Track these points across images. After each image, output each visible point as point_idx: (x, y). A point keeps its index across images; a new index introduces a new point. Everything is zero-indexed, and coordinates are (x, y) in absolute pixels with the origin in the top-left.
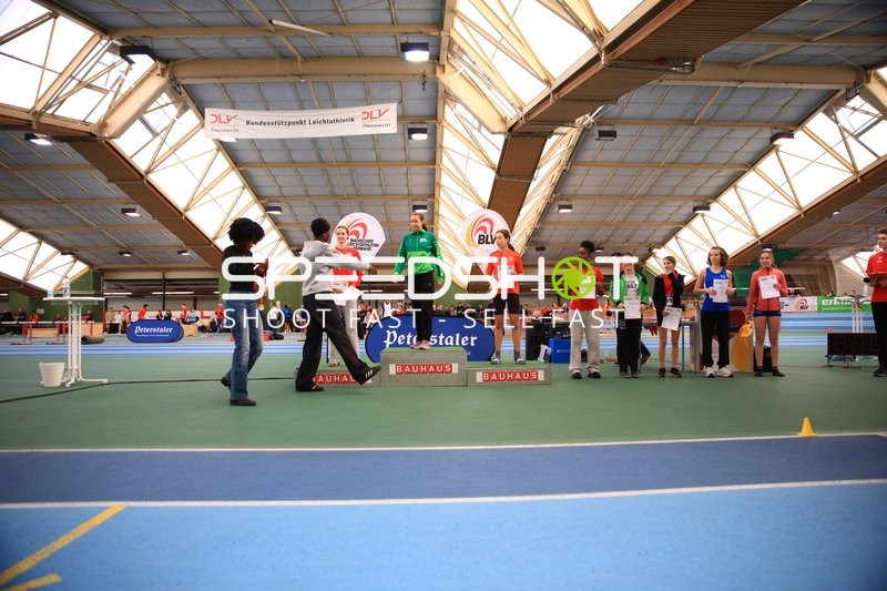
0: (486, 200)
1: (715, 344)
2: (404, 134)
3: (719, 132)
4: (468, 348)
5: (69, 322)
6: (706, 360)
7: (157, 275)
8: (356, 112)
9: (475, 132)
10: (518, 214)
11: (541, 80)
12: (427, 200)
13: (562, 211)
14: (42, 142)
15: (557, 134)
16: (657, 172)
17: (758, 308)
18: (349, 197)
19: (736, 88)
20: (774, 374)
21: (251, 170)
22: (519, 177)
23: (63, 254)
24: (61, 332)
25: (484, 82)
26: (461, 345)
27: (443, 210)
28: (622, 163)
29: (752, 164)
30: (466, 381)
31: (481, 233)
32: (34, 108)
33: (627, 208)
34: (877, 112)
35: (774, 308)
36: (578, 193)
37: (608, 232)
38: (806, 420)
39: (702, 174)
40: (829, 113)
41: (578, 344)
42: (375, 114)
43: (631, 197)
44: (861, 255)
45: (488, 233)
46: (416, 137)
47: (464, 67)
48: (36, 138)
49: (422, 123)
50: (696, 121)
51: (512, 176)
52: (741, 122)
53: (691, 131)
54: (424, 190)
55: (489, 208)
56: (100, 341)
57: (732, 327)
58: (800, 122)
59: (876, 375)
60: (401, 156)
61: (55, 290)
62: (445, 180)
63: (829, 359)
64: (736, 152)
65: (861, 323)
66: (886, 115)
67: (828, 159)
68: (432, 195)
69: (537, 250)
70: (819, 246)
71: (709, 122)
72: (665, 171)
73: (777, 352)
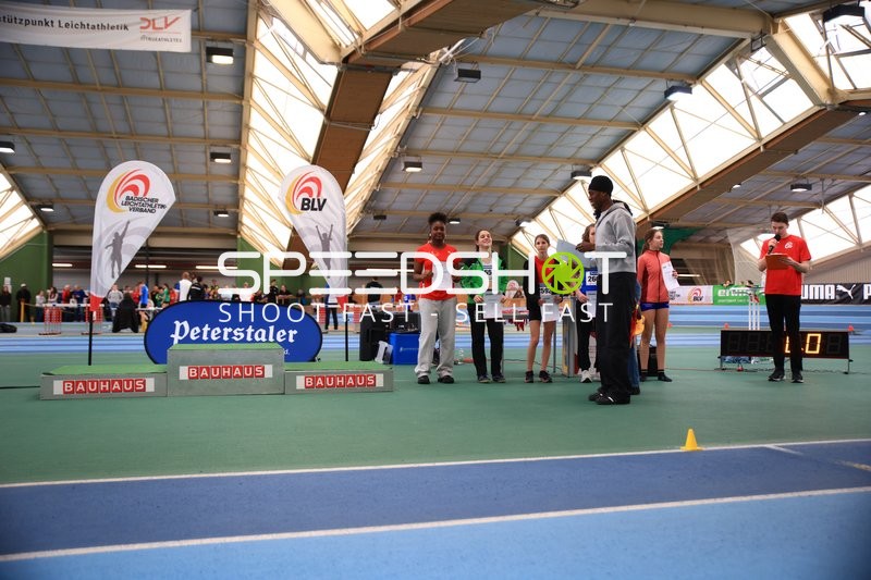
0: (311, 152)
2: (200, 54)
3: (605, 80)
4: (285, 344)
6: (582, 362)
8: (132, 17)
9: (298, 60)
10: (352, 171)
12: (232, 145)
13: (410, 169)
15: (406, 70)
16: (530, 125)
18: (120, 136)
19: (628, 27)
20: (660, 379)
22: (354, 122)
26: (276, 341)
27: (251, 161)
28: (486, 113)
29: (643, 122)
30: (283, 387)
31: (306, 195)
33: (491, 170)
34: (783, 69)
36: (431, 147)
37: (466, 198)
38: (690, 431)
39: (583, 131)
40: (732, 65)
42: (160, 23)
45: (315, 196)
46: (217, 59)
49: (226, 41)
50: (579, 65)
51: (346, 121)
52: (633, 70)
53: (573, 76)
54: (228, 133)
55: (314, 163)
58: (699, 74)
59: (771, 380)
60: (196, 84)
62: (255, 120)
63: (722, 360)
64: (624, 107)
65: (756, 318)
66: (794, 74)
67: (730, 121)
68: (238, 140)
69: (376, 218)
70: (717, 225)
71: (593, 67)
72: (539, 125)
73: (663, 352)
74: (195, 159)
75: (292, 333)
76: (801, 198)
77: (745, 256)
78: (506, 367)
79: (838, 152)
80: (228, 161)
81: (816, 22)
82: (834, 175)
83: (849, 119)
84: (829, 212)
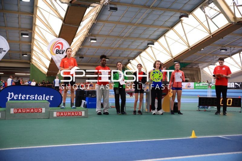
0: (58, 34)
1: (156, 101)
3: (159, 12)
4: (49, 101)
6: (152, 108)
10: (72, 41)
12: (29, 31)
13: (92, 41)
15: (92, 6)
16: (133, 27)
17: (173, 86)
20: (179, 114)
26: (46, 100)
28: (119, 22)
29: (172, 27)
30: (49, 116)
31: (57, 49)
33: (120, 42)
34: (219, 10)
35: (179, 86)
37: (111, 52)
38: (193, 131)
39: (152, 29)
40: (202, 8)
41: (100, 100)
43: (122, 37)
44: (211, 66)
45: (61, 49)
50: (150, 7)
51: (70, 24)
52: (169, 9)
53: (149, 11)
57: (163, 94)
58: (191, 11)
59: (216, 114)
62: (38, 22)
63: (199, 107)
64: (166, 21)
65: (211, 93)
66: (222, 12)
67: (201, 27)
69: (80, 58)
70: (195, 62)
71: (155, 7)
72: (137, 27)
73: (180, 104)
74: (15, 35)
75: (51, 97)
76: (224, 53)
77: (205, 73)
79: (236, 39)
80: (28, 36)
82: (235, 46)
83: (240, 28)
84: (233, 59)
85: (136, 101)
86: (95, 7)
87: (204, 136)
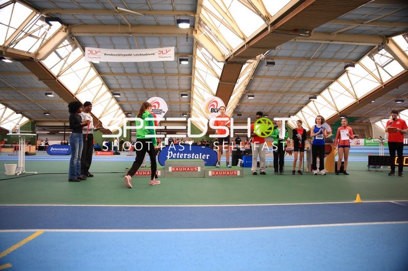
0: (215, 93)
1: (318, 160)
2: (177, 61)
3: (321, 64)
4: (205, 160)
5: (19, 145)
6: (314, 167)
7: (61, 124)
8: (156, 51)
9: (210, 61)
10: (230, 99)
11: (241, 38)
12: (188, 92)
13: (250, 98)
14: (7, 61)
15: (248, 63)
16: (293, 81)
17: (340, 144)
18: (152, 90)
19: (329, 44)
20: (344, 174)
21: (107, 76)
22: (230, 82)
23: (17, 113)
24: (15, 150)
25: (215, 39)
26: (202, 158)
27: (195, 96)
28: (277, 77)
29: (336, 78)
30: (204, 175)
31: (212, 107)
32: (4, 45)
33: (279, 97)
34: (391, 56)
35: (347, 144)
36: (257, 90)
37: (270, 108)
38: (358, 195)
39: (313, 82)
40: (371, 56)
41: (256, 159)
42: (164, 52)
43: (281, 92)
44: (384, 120)
45: (215, 107)
46: (183, 63)
47: (206, 31)
48: (5, 59)
49: (186, 56)
50: (311, 59)
51: (227, 81)
52: (332, 59)
53: (309, 63)
54: (186, 87)
55: (216, 96)
56: (34, 154)
57: (325, 152)
58: (358, 60)
59: (389, 175)
60: (176, 71)
61: (13, 130)
62: (196, 83)
63: (369, 167)
64: (329, 73)
65: (383, 151)
66: (396, 58)
67: (370, 77)
68: (190, 90)
69: (238, 115)
70: (365, 116)
71: (317, 59)
72: (297, 81)
73: (347, 164)
74: (176, 96)
75: (208, 156)
76: (400, 105)
77: (377, 128)
78: (285, 168)
80: (187, 97)
81: (405, 38)
85: (296, 160)
86: (251, 63)
87: (372, 200)
